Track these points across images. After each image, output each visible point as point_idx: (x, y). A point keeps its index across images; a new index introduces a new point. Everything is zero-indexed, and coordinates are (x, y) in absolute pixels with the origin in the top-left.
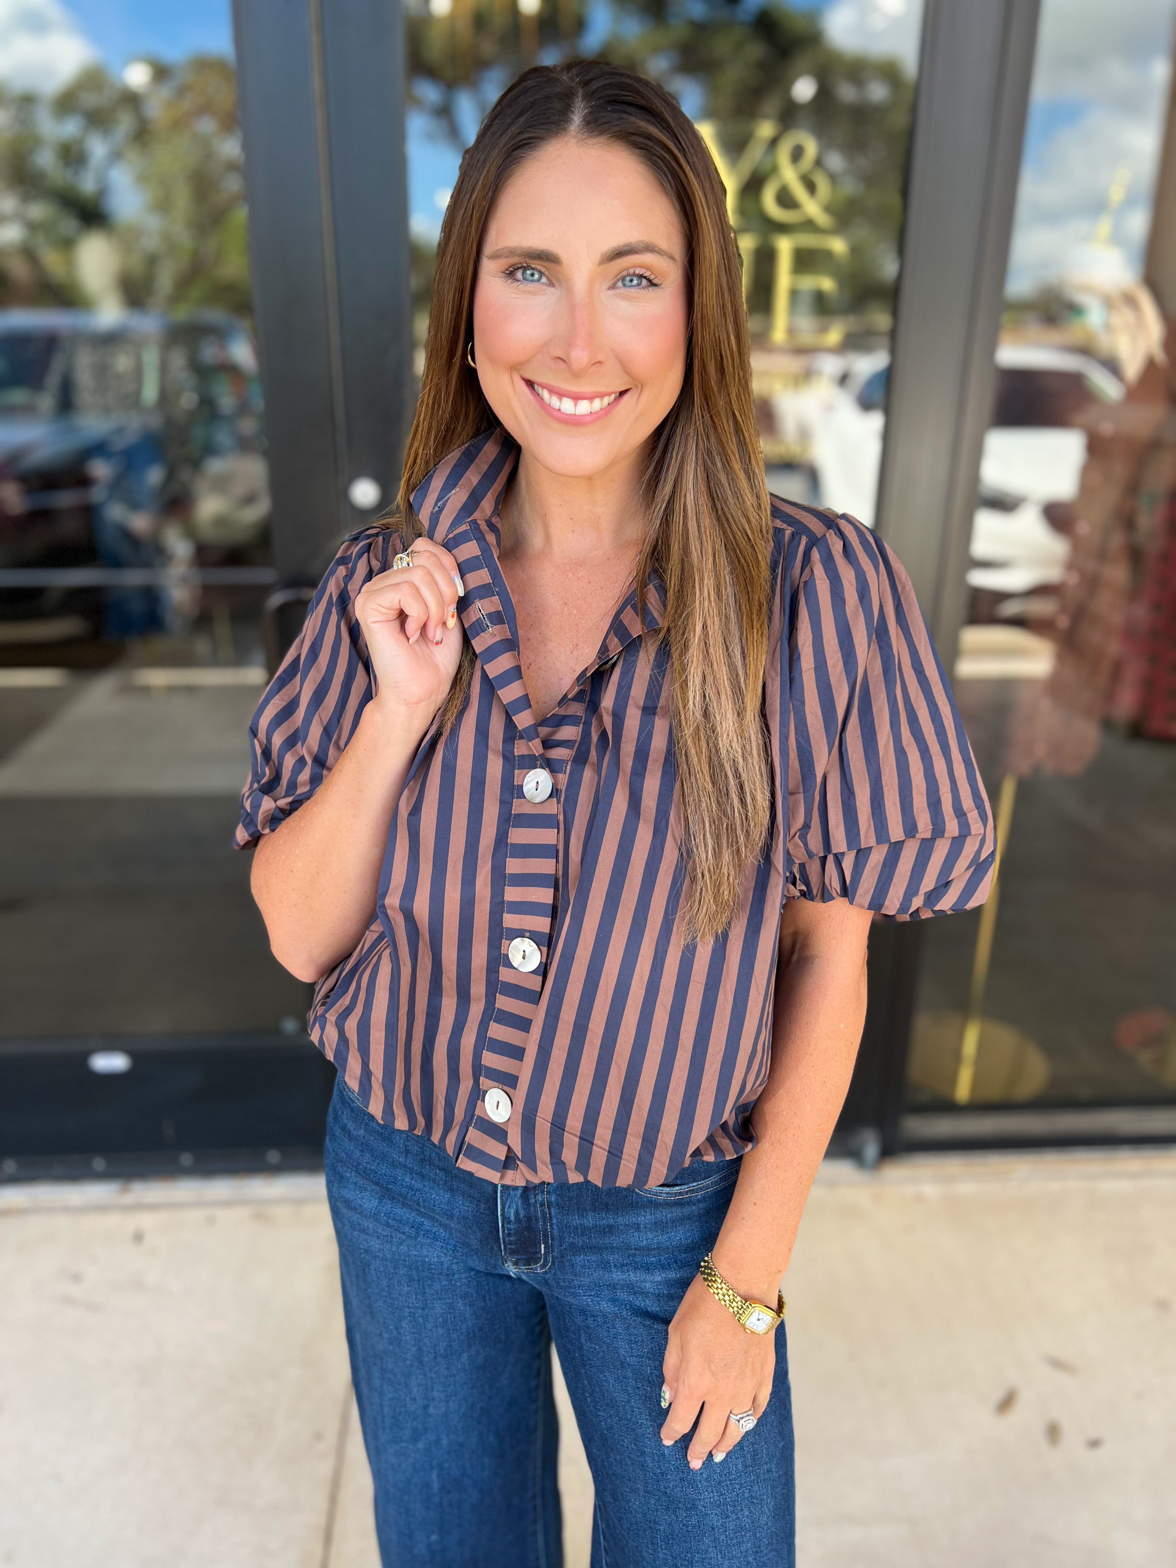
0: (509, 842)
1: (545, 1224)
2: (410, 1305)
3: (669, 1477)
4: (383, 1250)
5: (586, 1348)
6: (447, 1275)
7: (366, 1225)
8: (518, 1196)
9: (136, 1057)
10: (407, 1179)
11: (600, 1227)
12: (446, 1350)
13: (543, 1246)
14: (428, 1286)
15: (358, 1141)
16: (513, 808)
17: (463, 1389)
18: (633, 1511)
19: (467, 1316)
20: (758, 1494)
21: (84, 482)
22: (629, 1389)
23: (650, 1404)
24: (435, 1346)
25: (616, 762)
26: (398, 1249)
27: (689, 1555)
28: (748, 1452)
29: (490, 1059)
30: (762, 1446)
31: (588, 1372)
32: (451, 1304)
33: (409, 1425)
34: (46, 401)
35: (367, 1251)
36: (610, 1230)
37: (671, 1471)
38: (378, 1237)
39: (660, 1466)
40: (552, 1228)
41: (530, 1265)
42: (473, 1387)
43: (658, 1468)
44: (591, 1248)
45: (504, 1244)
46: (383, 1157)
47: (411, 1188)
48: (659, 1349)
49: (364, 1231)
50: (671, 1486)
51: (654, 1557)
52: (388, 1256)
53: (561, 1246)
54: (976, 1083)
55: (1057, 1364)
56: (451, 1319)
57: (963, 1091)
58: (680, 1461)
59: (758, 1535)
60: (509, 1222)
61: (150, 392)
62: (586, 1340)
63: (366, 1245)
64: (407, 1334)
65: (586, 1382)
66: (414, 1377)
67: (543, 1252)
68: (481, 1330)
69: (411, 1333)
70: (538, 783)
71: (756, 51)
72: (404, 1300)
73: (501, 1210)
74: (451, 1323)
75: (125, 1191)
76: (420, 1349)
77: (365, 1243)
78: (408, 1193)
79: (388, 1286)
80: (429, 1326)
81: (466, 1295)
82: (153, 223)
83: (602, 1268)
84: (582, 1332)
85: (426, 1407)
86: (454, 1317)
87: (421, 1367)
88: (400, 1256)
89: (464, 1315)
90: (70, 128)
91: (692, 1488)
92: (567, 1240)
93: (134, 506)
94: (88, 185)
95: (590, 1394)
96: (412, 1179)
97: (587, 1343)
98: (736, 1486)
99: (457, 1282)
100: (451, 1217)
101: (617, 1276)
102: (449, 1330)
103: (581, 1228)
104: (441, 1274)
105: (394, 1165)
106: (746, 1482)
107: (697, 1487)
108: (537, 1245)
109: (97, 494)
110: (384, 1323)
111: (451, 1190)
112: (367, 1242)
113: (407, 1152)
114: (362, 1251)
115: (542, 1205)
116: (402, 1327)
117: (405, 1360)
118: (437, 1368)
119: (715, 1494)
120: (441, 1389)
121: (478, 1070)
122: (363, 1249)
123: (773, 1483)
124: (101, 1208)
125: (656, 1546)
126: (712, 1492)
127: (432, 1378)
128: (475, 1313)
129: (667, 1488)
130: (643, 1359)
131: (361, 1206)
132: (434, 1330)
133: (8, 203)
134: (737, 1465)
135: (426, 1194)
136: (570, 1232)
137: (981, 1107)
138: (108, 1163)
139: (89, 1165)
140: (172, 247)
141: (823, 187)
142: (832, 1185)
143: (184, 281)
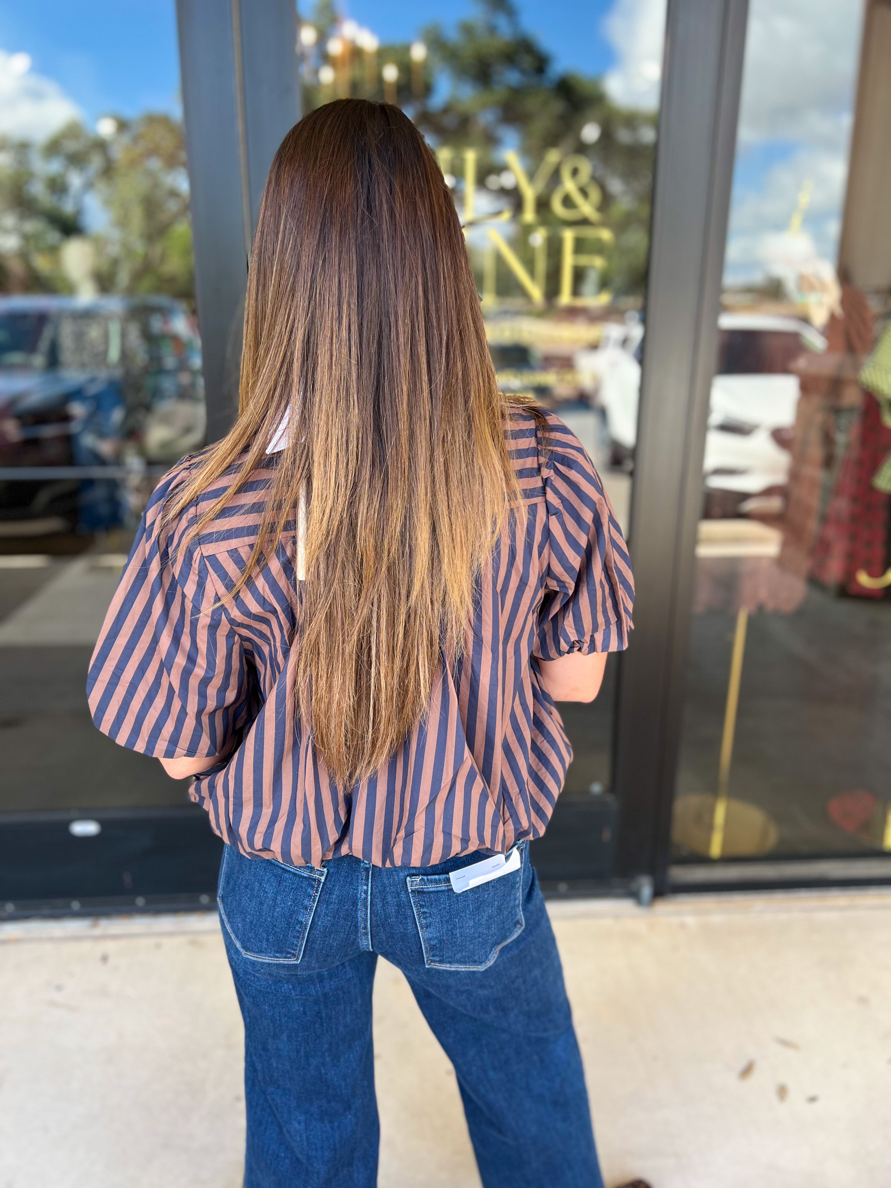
9: (104, 824)
21: (66, 418)
34: (39, 360)
54: (725, 843)
55: (785, 1043)
57: (716, 849)
61: (114, 354)
71: (557, 107)
75: (94, 926)
82: (115, 234)
90: (55, 167)
93: (102, 435)
94: (68, 207)
109: (75, 427)
124: (77, 939)
133: (10, 220)
137: (728, 860)
138: (83, 905)
139: (68, 906)
140: (129, 252)
141: (595, 195)
142: (617, 917)
143: (137, 276)
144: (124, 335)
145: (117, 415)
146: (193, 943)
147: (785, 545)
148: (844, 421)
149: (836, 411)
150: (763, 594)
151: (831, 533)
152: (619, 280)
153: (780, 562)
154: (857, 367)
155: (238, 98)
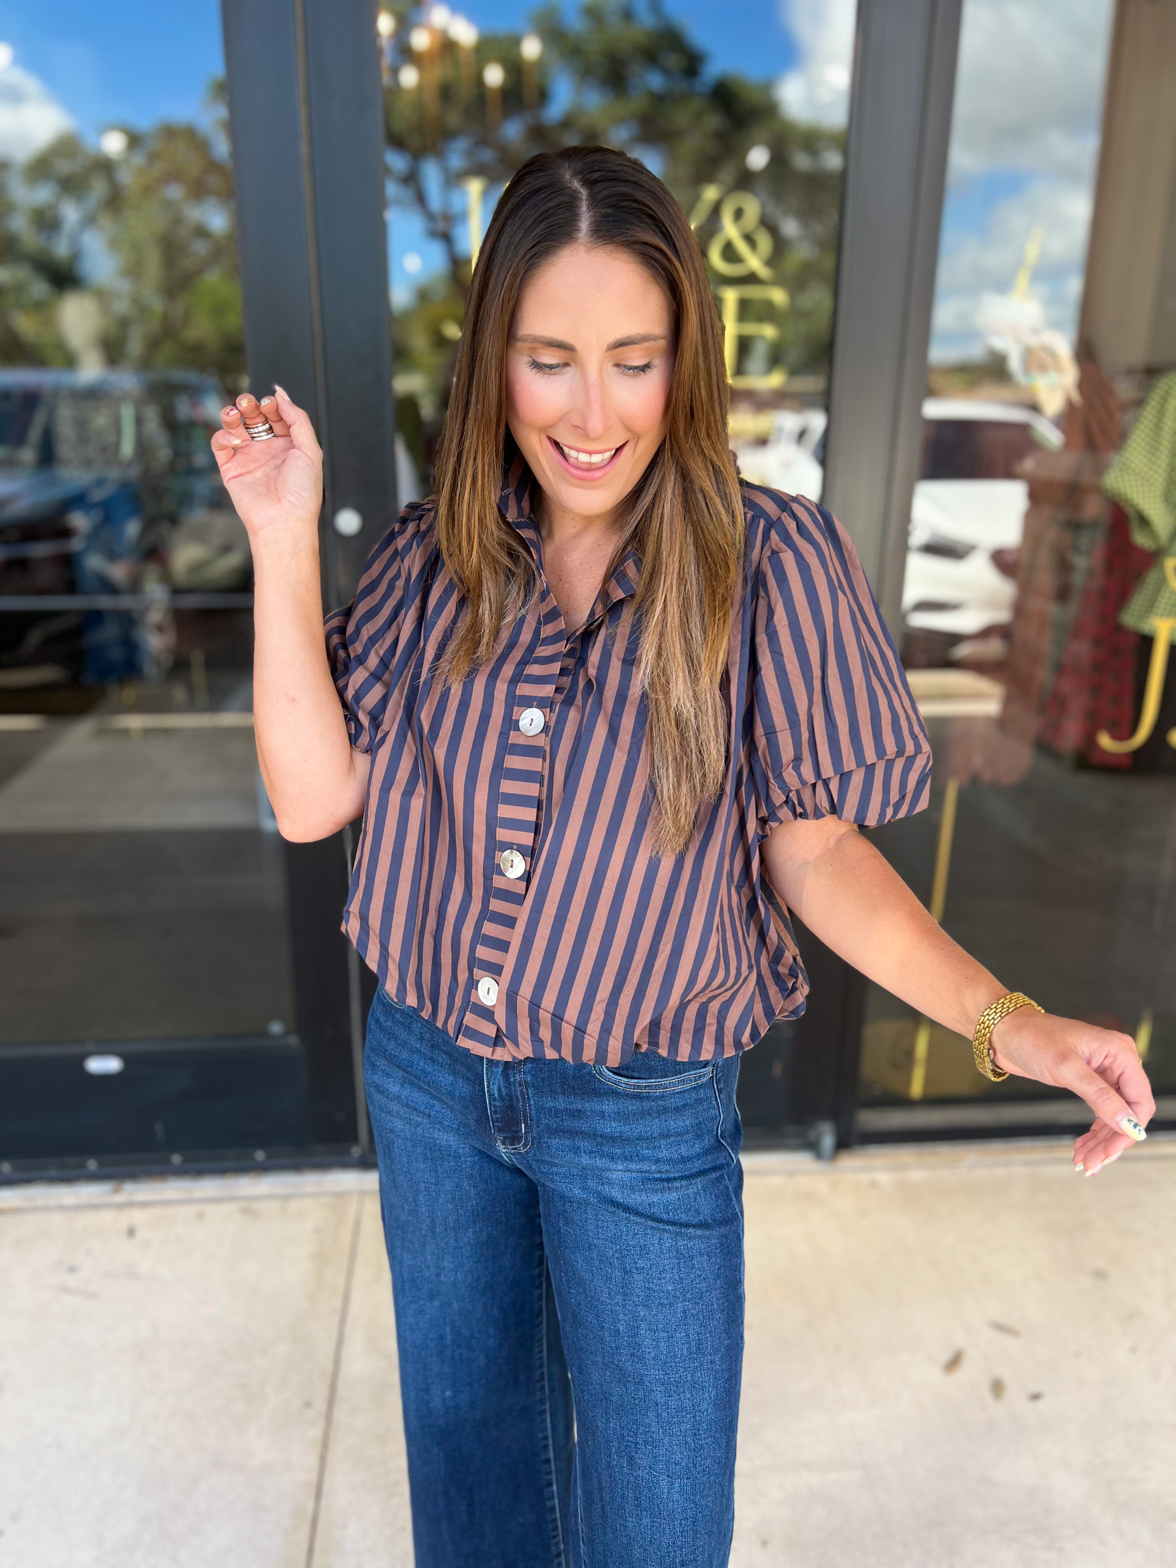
0: (504, 766)
1: (524, 1104)
2: (426, 1181)
3: (622, 1351)
4: (404, 1131)
5: (563, 1232)
6: (455, 1157)
7: (391, 1107)
8: (500, 1073)
9: (128, 1059)
10: (422, 1064)
11: (570, 1110)
12: (454, 1223)
13: (523, 1125)
14: (440, 1165)
15: (386, 1031)
16: (510, 738)
17: (469, 1262)
18: (594, 1382)
19: (471, 1195)
20: (700, 1380)
21: (65, 533)
22: (594, 1269)
23: (610, 1284)
24: (445, 1219)
25: (599, 703)
26: (416, 1130)
27: (635, 1427)
28: (693, 1340)
29: (483, 953)
30: (707, 1338)
31: (563, 1252)
32: (458, 1183)
33: (426, 1286)
34: (28, 455)
35: (392, 1131)
36: (578, 1114)
37: (624, 1346)
38: (400, 1119)
39: (615, 1340)
40: (530, 1109)
41: (514, 1145)
42: (477, 1262)
43: (613, 1342)
44: (564, 1132)
45: (492, 1122)
46: (404, 1044)
47: (423, 1071)
48: (621, 1235)
49: (389, 1113)
50: (623, 1359)
51: (606, 1426)
52: (408, 1136)
53: (538, 1127)
54: (928, 1082)
55: (1004, 1329)
56: (458, 1196)
57: (917, 1089)
58: (632, 1338)
59: (698, 1418)
60: (495, 1099)
61: (127, 448)
62: (563, 1224)
63: (391, 1125)
64: (423, 1206)
65: (562, 1262)
66: (428, 1246)
67: (523, 1131)
68: (484, 1209)
69: (426, 1205)
70: (532, 719)
71: (714, 121)
72: (420, 1176)
73: (487, 1087)
74: (459, 1200)
75: (116, 1191)
76: (433, 1221)
77: (390, 1123)
78: (421, 1075)
79: (408, 1163)
80: (441, 1200)
81: (470, 1177)
82: (124, 286)
83: (573, 1152)
84: (561, 1216)
85: (438, 1275)
86: (461, 1195)
87: (434, 1237)
88: (417, 1137)
89: (469, 1194)
90: (43, 194)
91: (641, 1364)
92: (543, 1121)
94: (61, 249)
95: (565, 1273)
96: (425, 1064)
97: (564, 1227)
98: (680, 1368)
99: (462, 1163)
100: (453, 1097)
101: (585, 1160)
102: (457, 1205)
103: (555, 1110)
104: (449, 1155)
105: (413, 1051)
106: (689, 1367)
107: (645, 1363)
108: (518, 1124)
110: (405, 1196)
111: (454, 1073)
112: (392, 1123)
113: (422, 1039)
114: (388, 1131)
115: (520, 1085)
116: (419, 1200)
117: (421, 1230)
118: (447, 1239)
119: (661, 1372)
120: (450, 1260)
121: (473, 963)
122: (389, 1129)
123: (716, 1374)
124: (95, 1207)
125: (608, 1416)
126: (658, 1370)
127: (442, 1248)
128: (478, 1194)
129: (620, 1361)
130: (607, 1243)
131: (388, 1090)
132: (445, 1204)
134: (682, 1349)
135: (435, 1076)
136: (545, 1113)
137: (931, 1101)
138: (101, 1164)
139: (83, 1166)
140: (143, 310)
141: (765, 242)
142: (790, 1174)
143: (154, 344)
144: (139, 421)
145: (132, 529)
146: (245, 1211)
147: (1008, 701)
148: (1085, 540)
149: (1075, 526)
150: (978, 761)
151: (1067, 686)
152: (794, 355)
153: (1002, 723)
154: (1100, 470)
155: (302, 113)
